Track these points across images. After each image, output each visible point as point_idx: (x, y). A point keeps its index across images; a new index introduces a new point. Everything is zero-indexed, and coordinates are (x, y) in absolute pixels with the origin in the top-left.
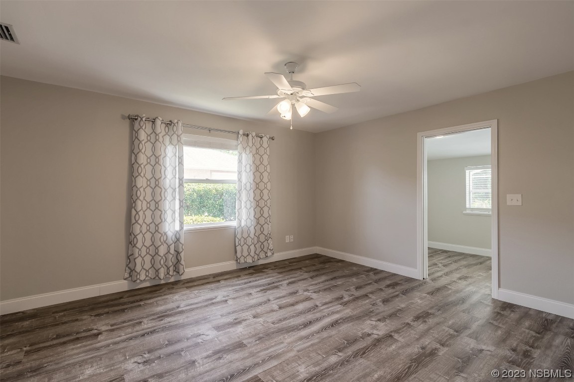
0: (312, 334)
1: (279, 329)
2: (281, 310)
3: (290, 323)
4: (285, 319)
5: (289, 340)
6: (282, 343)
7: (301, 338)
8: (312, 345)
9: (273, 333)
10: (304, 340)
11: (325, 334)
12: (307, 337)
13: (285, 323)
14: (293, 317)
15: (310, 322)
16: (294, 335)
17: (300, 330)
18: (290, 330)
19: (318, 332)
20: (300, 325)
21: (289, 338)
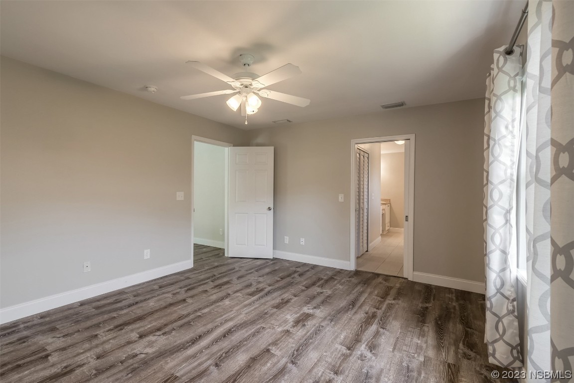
0: (222, 324)
1: (254, 323)
2: (265, 347)
3: (247, 331)
4: (254, 335)
5: (242, 316)
6: (246, 314)
7: (231, 319)
8: (222, 316)
9: (258, 319)
10: (228, 318)
11: (210, 326)
12: (226, 321)
13: (251, 330)
14: (246, 339)
15: (225, 336)
16: (238, 320)
17: (234, 326)
18: (244, 325)
19: (216, 327)
20: (235, 330)
21: (242, 318)
